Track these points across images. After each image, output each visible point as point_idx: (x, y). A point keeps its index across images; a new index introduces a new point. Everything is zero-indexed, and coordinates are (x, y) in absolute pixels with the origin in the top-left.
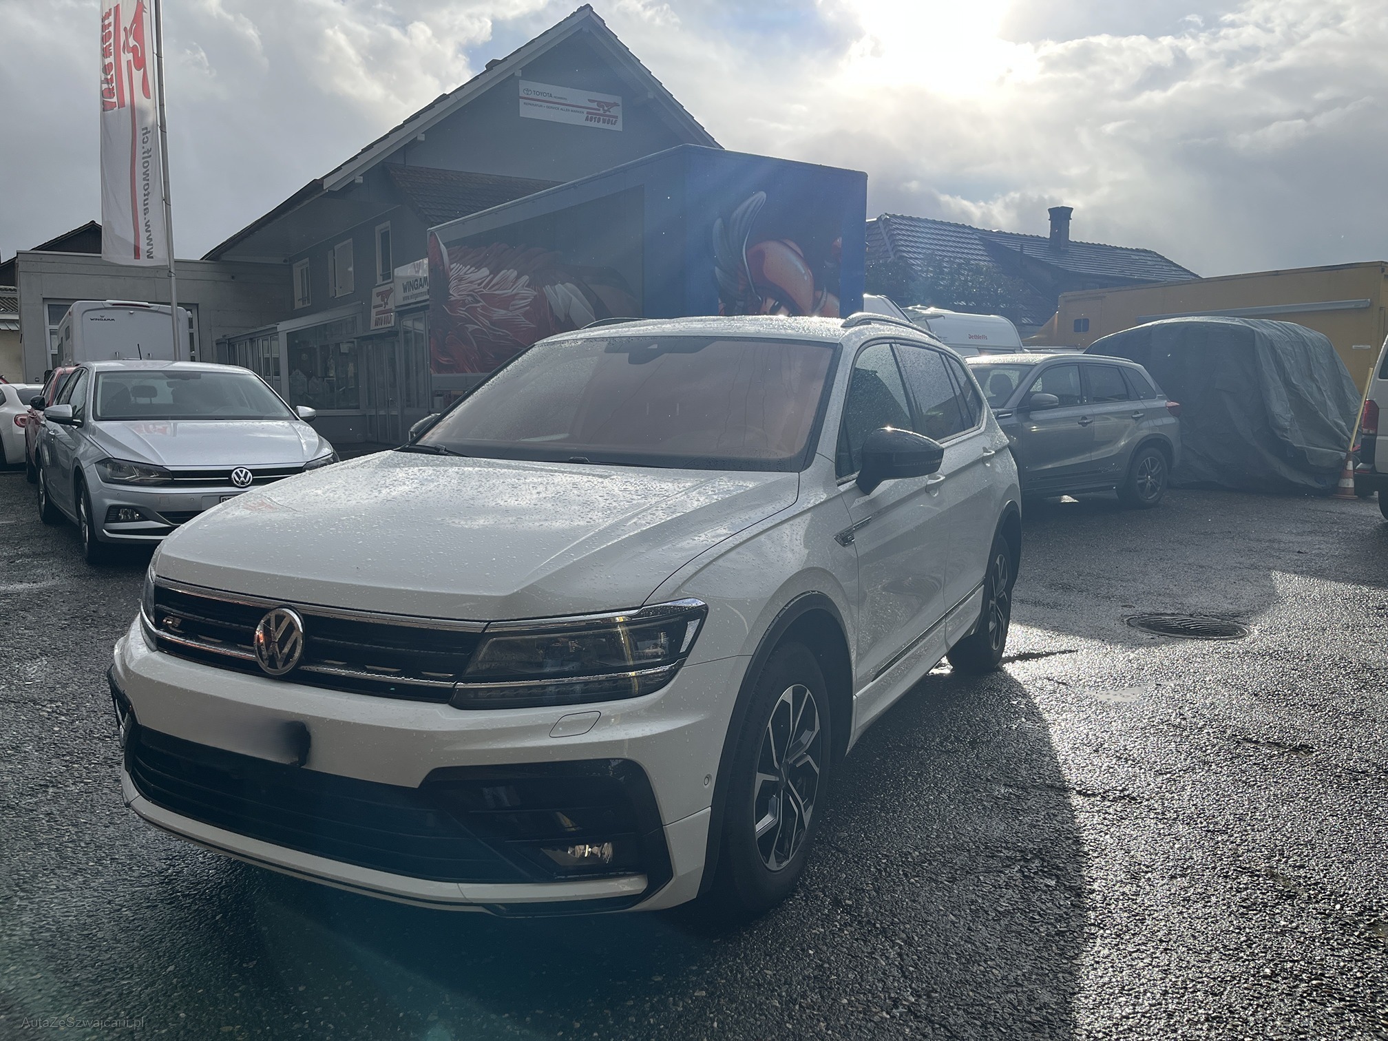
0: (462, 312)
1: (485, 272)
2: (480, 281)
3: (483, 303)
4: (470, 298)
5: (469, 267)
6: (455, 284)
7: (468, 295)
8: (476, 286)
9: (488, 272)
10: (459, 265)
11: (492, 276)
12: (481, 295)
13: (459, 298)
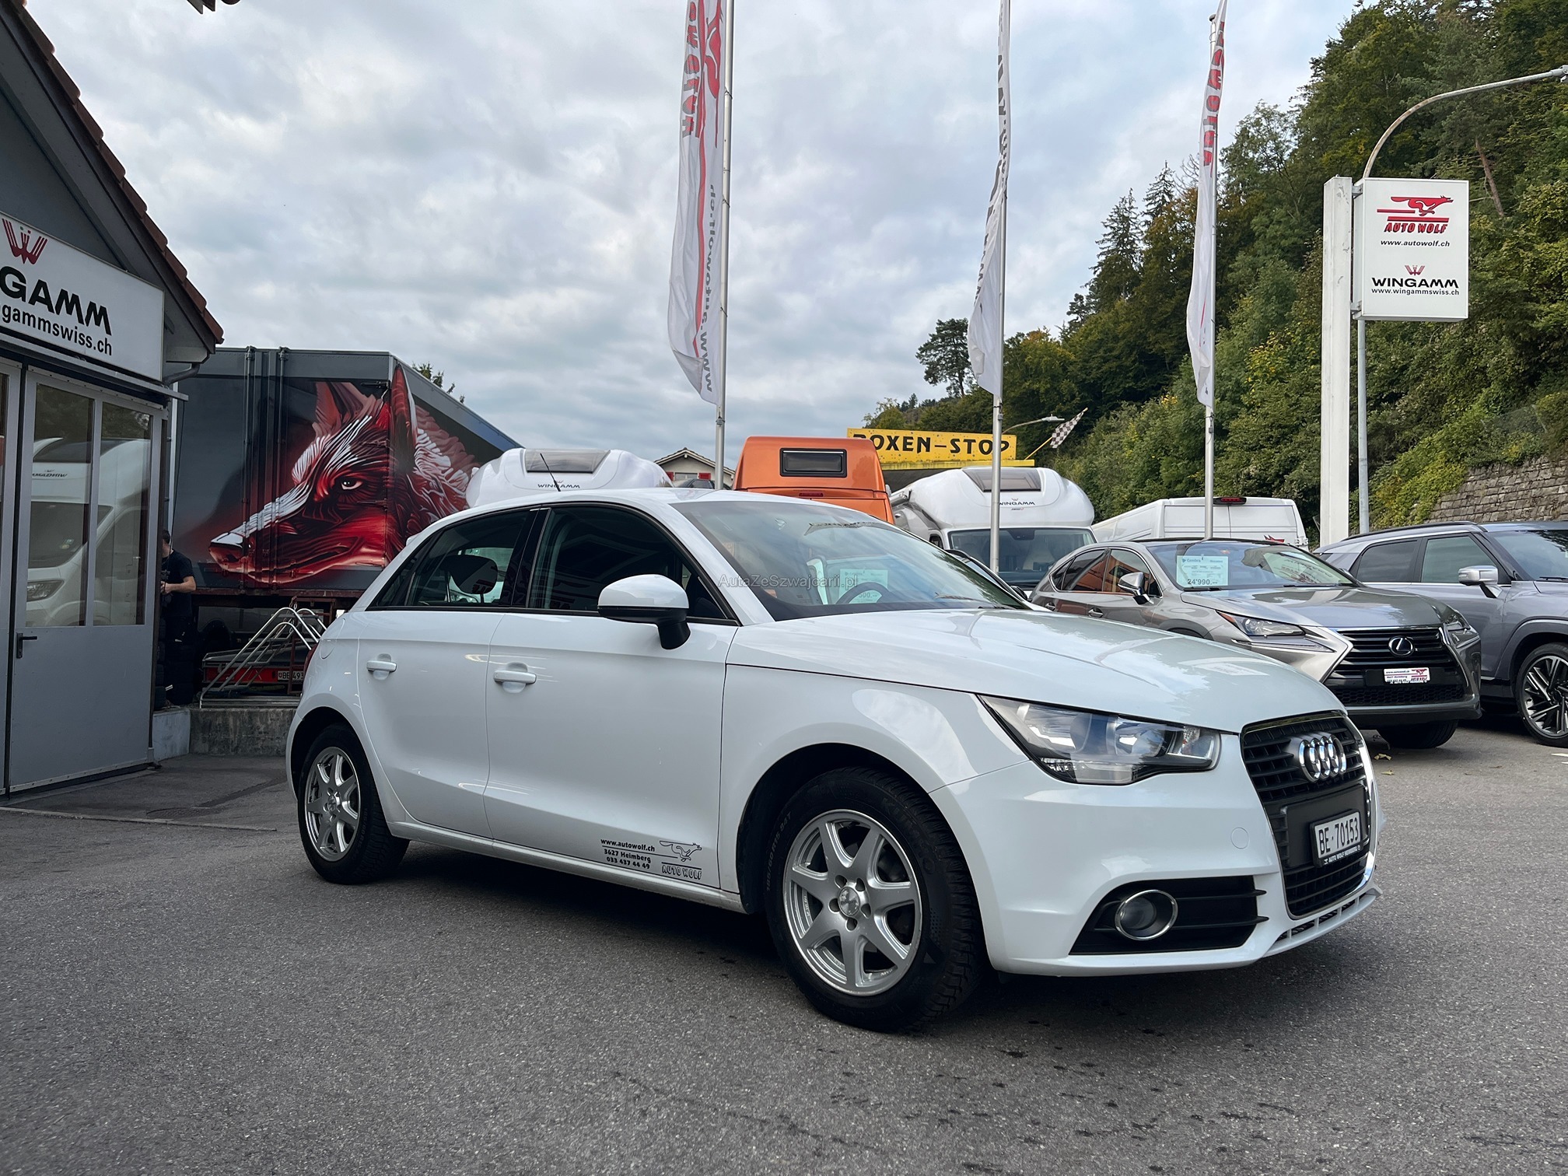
0: (425, 495)
1: (446, 461)
2: (443, 469)
3: (443, 495)
4: (433, 481)
5: (434, 445)
6: (421, 456)
7: (433, 478)
8: (440, 472)
9: (449, 464)
10: (426, 435)
11: (452, 470)
12: (443, 485)
13: (424, 475)
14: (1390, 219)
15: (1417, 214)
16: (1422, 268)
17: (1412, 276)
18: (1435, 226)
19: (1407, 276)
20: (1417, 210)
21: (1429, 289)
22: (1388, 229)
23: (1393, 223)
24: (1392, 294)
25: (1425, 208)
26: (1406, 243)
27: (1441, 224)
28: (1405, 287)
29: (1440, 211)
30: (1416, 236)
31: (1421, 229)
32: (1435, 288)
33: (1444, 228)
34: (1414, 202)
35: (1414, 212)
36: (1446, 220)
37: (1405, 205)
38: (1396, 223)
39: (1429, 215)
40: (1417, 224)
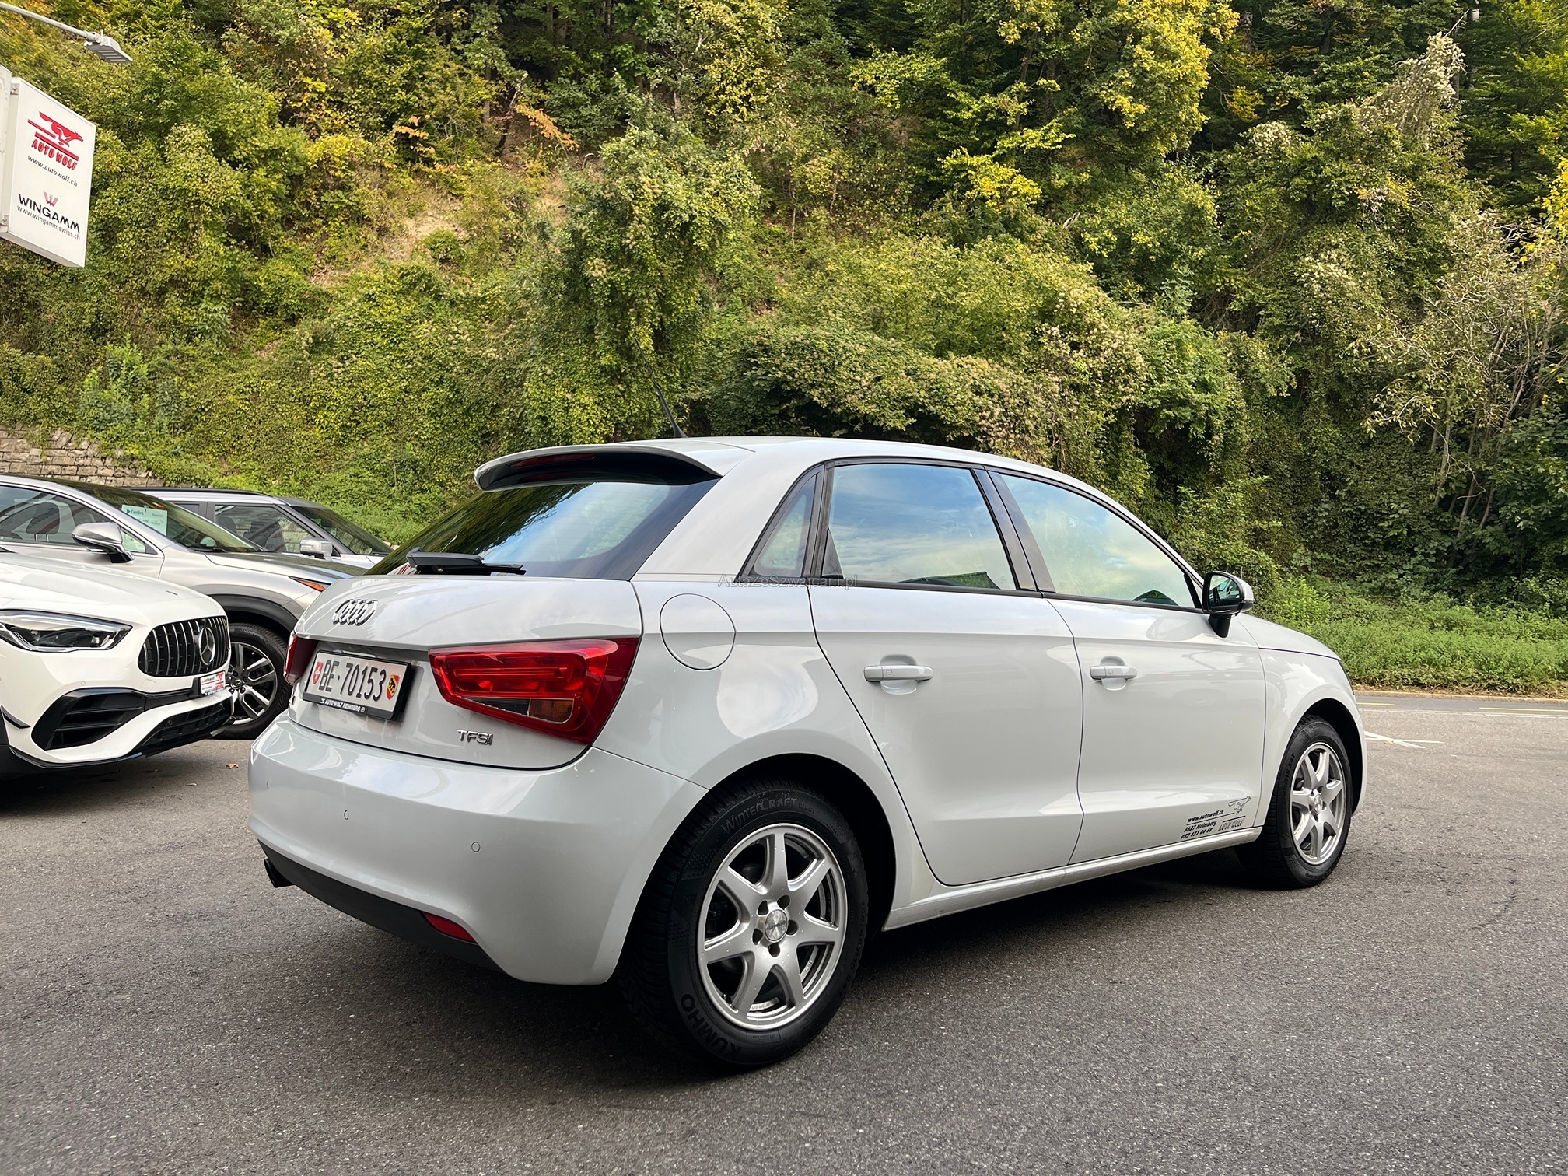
14: (37, 135)
15: (56, 141)
16: (56, 200)
17: (48, 206)
18: (69, 160)
19: (45, 204)
20: (57, 136)
21: (59, 225)
22: (34, 145)
23: (39, 141)
24: (32, 218)
25: (64, 138)
26: (46, 168)
27: (73, 161)
28: (42, 215)
29: (73, 146)
30: (52, 163)
31: (58, 159)
32: (64, 226)
33: (75, 164)
34: (56, 127)
35: (54, 137)
36: (76, 158)
37: (48, 126)
38: (41, 143)
39: (65, 146)
40: (56, 151)
